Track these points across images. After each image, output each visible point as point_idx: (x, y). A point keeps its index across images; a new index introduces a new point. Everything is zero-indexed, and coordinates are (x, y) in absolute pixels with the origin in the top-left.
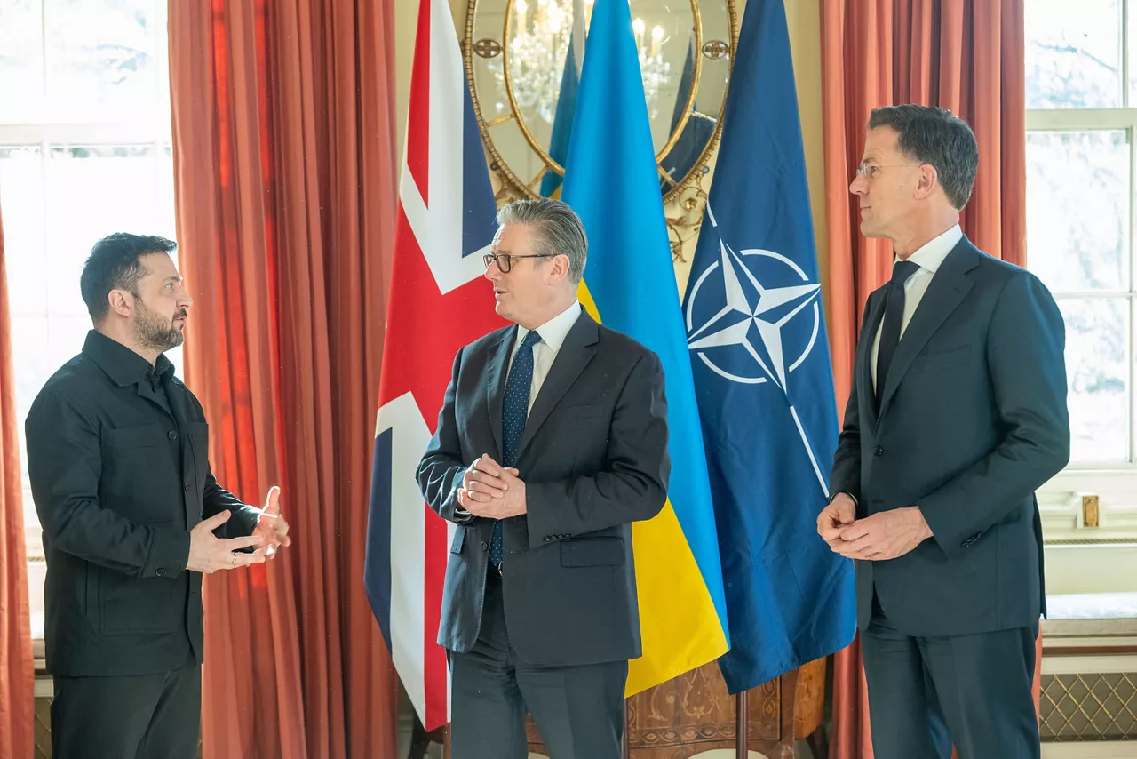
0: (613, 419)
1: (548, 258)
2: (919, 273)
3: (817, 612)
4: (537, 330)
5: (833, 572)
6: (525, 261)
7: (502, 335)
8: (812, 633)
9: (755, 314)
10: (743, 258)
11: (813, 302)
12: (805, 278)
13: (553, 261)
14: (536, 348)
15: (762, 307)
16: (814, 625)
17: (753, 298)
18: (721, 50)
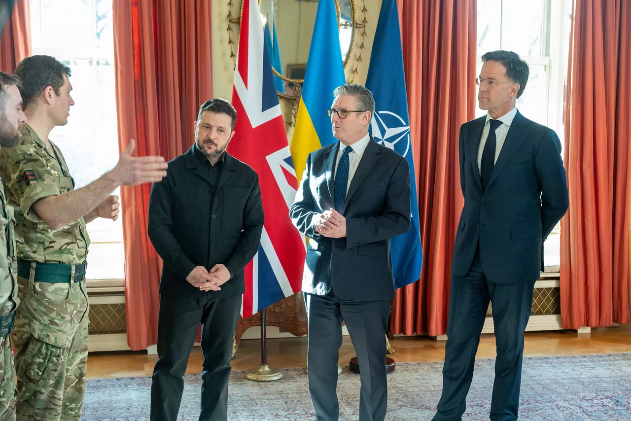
0: (388, 188)
1: (362, 112)
2: (502, 126)
3: (406, 265)
4: (351, 146)
5: (413, 248)
6: (352, 113)
7: (331, 147)
8: (404, 274)
9: (384, 139)
10: (380, 115)
11: (407, 134)
12: (404, 124)
13: (364, 114)
14: (350, 154)
15: (387, 136)
16: (405, 270)
17: (383, 132)
18: (348, 25)
